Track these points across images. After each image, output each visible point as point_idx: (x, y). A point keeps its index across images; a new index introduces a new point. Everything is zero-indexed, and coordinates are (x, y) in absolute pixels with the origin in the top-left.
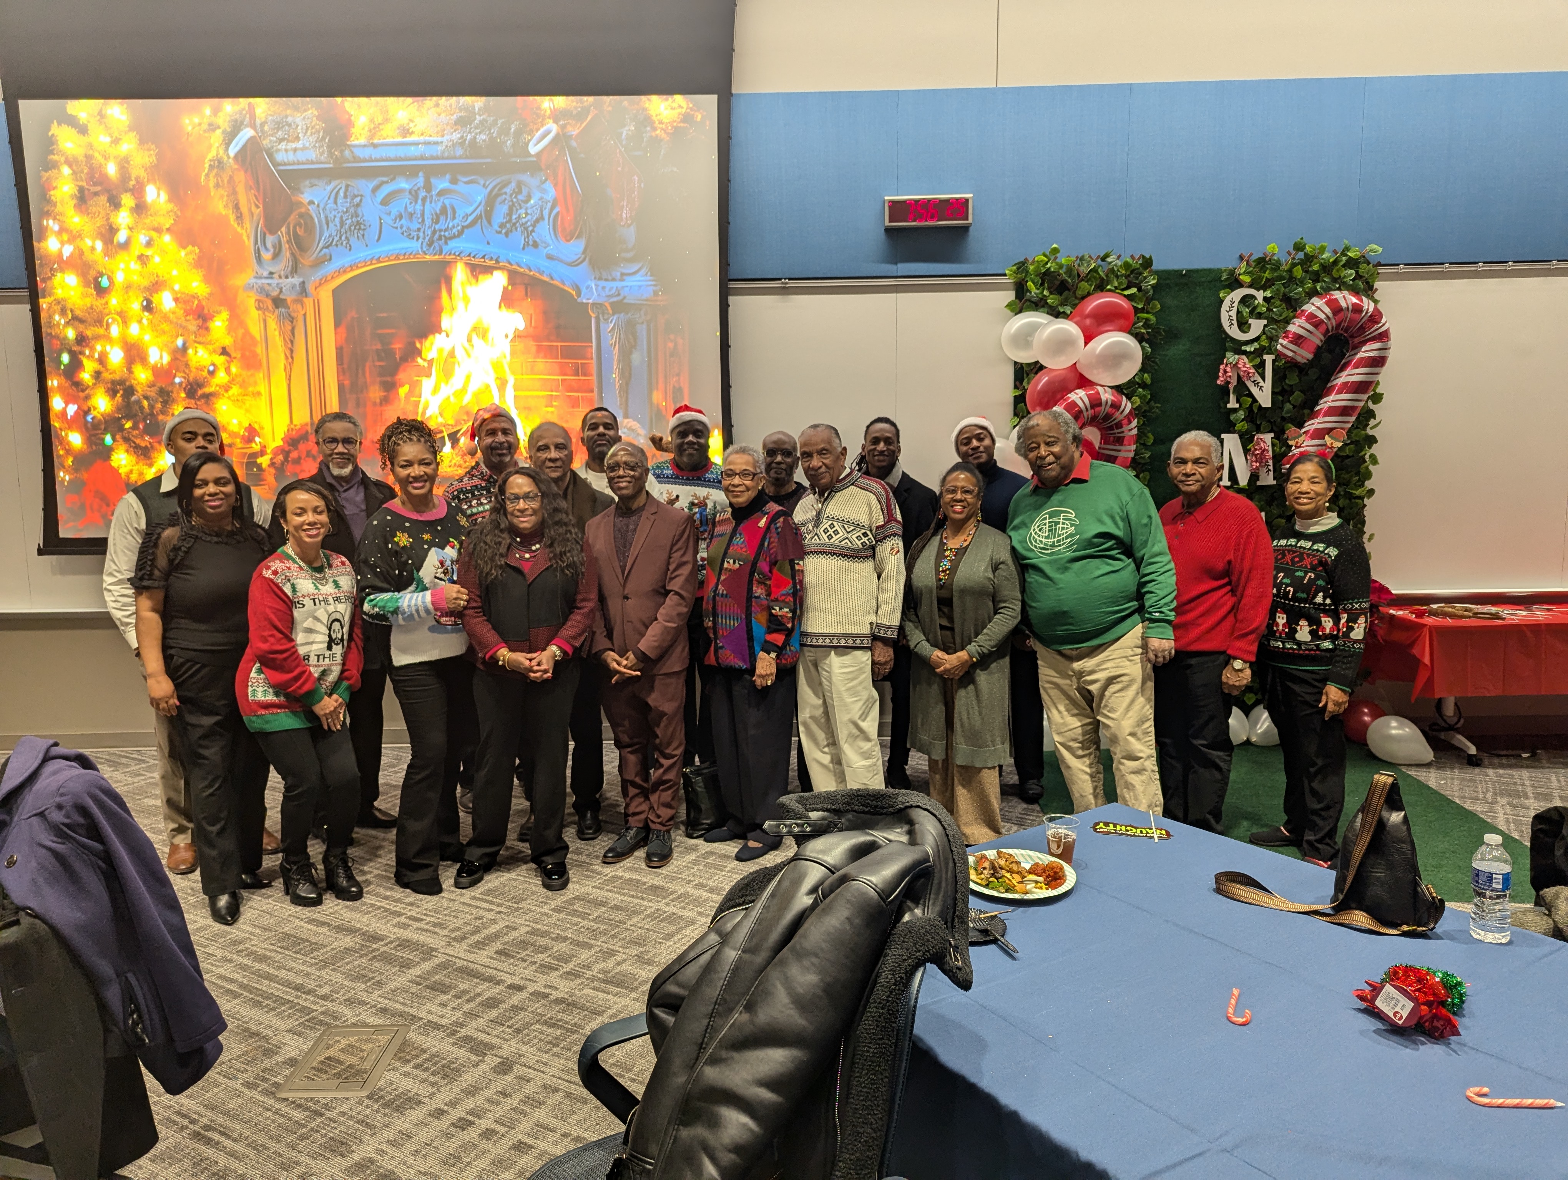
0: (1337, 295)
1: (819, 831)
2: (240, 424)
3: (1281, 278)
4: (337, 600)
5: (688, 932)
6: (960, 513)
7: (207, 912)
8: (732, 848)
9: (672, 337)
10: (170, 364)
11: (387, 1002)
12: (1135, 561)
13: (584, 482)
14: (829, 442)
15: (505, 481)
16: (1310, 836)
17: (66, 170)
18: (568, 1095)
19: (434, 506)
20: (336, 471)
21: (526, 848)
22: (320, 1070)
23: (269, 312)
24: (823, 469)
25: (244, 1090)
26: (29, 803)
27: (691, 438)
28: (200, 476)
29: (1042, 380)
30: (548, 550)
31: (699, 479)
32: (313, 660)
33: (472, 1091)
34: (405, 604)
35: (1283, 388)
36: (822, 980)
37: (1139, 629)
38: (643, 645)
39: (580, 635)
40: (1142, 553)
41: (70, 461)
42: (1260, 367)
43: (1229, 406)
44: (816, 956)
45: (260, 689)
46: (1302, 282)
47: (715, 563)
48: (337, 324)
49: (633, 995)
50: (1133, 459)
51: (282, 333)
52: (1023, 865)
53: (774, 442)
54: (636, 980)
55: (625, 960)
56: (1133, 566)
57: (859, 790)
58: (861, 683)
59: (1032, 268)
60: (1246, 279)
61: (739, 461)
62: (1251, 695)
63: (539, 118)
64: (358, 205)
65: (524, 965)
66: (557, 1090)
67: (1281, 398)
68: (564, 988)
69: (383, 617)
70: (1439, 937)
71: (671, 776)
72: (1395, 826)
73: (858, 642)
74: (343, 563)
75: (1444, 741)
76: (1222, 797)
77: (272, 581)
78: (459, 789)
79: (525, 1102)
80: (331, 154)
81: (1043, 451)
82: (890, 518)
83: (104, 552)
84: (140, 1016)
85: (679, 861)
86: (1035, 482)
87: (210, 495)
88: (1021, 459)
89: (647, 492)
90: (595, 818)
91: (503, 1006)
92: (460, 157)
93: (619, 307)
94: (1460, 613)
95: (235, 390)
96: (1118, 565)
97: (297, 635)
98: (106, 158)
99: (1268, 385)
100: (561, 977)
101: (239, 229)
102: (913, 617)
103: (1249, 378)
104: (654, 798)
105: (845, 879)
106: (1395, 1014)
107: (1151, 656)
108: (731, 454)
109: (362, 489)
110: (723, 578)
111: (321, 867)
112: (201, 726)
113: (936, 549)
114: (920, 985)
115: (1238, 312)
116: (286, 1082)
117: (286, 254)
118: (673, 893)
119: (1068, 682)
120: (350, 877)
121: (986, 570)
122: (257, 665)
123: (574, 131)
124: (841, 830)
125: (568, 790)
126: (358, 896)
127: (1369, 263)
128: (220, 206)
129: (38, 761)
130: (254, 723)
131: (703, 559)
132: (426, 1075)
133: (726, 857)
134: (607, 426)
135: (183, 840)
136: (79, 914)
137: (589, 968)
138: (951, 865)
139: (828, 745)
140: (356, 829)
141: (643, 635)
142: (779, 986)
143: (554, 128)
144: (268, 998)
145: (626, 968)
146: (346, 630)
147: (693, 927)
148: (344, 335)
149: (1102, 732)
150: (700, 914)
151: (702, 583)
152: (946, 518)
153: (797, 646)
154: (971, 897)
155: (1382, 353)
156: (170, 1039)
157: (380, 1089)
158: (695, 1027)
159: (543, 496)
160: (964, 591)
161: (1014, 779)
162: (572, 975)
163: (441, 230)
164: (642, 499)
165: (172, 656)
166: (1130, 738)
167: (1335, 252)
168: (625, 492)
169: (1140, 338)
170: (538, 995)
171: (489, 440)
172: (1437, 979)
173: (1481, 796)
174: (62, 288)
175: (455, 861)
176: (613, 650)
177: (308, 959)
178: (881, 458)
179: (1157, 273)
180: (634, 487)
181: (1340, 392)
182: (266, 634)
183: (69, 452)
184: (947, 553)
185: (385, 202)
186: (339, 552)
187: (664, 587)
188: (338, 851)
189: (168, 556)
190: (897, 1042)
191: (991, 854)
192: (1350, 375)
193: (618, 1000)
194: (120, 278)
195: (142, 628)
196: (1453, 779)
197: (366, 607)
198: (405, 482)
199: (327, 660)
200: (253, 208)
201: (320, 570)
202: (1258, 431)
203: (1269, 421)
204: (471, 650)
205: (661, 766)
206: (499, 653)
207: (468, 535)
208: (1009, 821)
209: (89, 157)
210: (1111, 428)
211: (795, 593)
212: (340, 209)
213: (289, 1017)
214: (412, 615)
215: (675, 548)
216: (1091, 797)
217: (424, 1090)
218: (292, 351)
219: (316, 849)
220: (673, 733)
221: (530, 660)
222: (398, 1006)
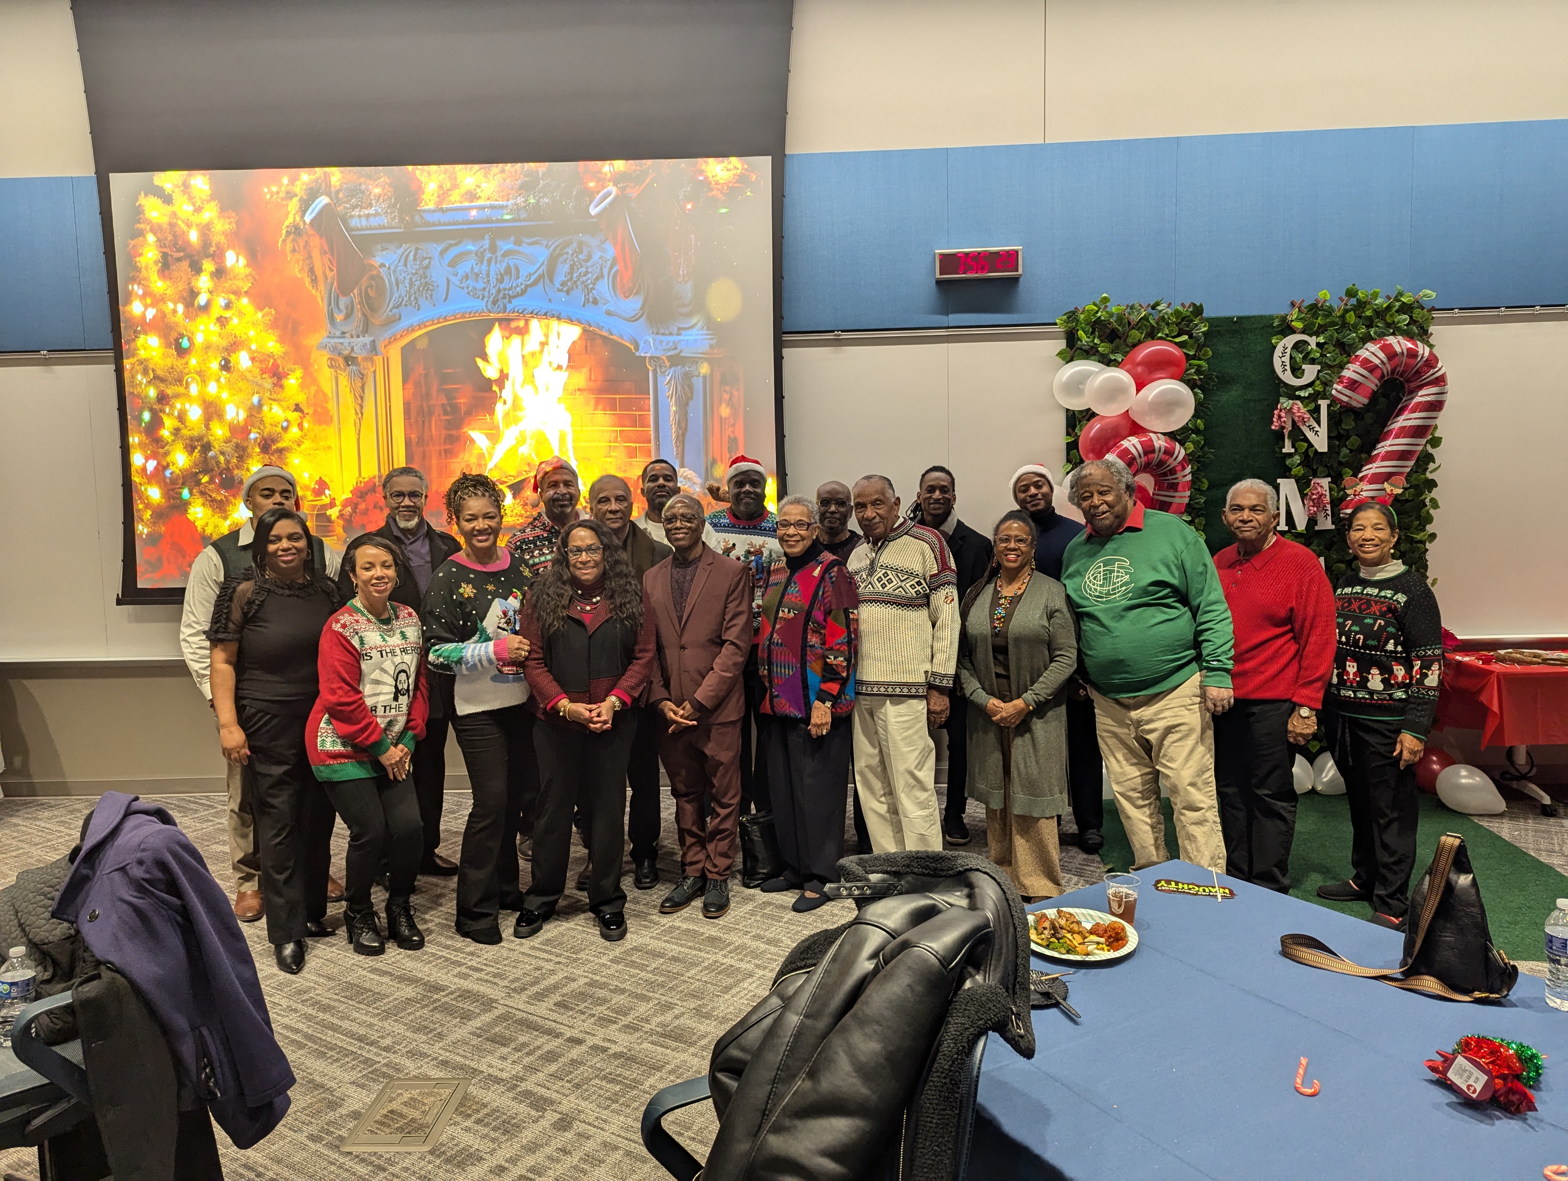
0: (1391, 340)
1: (880, 894)
2: (310, 477)
3: (1333, 324)
4: (404, 651)
5: (746, 985)
6: (1014, 562)
7: (273, 961)
8: (789, 898)
9: (727, 388)
10: (245, 420)
11: (448, 1054)
12: (1191, 609)
13: (644, 533)
14: (883, 493)
15: (568, 534)
16: (1380, 891)
17: (151, 238)
18: (628, 1154)
19: (498, 558)
20: (402, 524)
21: (584, 897)
22: (382, 1124)
23: (341, 369)
24: (877, 519)
25: (308, 1142)
26: (111, 858)
27: (748, 487)
28: (273, 532)
29: (1094, 428)
30: (608, 602)
31: (755, 528)
32: (380, 711)
33: (532, 1148)
34: (469, 654)
35: (1339, 433)
36: (884, 1048)
37: (1197, 678)
38: (699, 695)
39: (638, 685)
40: (1198, 601)
41: (148, 514)
42: (1315, 412)
43: (1284, 451)
44: (878, 1023)
45: (329, 740)
46: (1355, 328)
47: (770, 612)
48: (405, 381)
49: (692, 1050)
50: (1189, 505)
51: (353, 390)
52: (1084, 924)
53: (829, 492)
54: (694, 1034)
55: (683, 1013)
56: (1189, 614)
57: (918, 852)
58: (916, 732)
59: (1082, 316)
60: (1299, 325)
61: (793, 511)
62: (1316, 743)
63: (602, 181)
64: (427, 267)
65: (583, 1017)
66: (616, 1148)
67: (1337, 443)
68: (623, 1042)
69: (448, 667)
70: (1513, 1005)
71: (727, 825)
72: (1464, 889)
73: (914, 690)
74: (410, 615)
75: (1517, 790)
76: (1288, 851)
77: (341, 634)
78: (518, 837)
79: (586, 1161)
80: (401, 220)
81: (1096, 500)
82: (944, 566)
83: (181, 602)
84: (212, 1070)
85: (736, 912)
86: (1087, 531)
87: (283, 550)
88: (1074, 507)
89: (704, 543)
90: (652, 866)
91: (562, 1060)
92: (524, 220)
93: (676, 360)
94: (1530, 659)
95: (306, 445)
96: (1173, 613)
97: (364, 685)
98: (189, 225)
99: (1323, 430)
100: (620, 1030)
101: (314, 292)
102: (969, 665)
103: (1304, 423)
104: (711, 847)
105: (906, 945)
106: (1469, 1087)
107: (1210, 705)
108: (786, 504)
109: (427, 542)
110: (778, 626)
111: (383, 915)
112: (271, 776)
113: (990, 596)
114: (982, 1055)
115: (1291, 358)
116: (350, 1135)
117: (358, 314)
118: (730, 944)
119: (1126, 731)
120: (412, 926)
121: (1041, 618)
122: (327, 716)
123: (633, 192)
124: (901, 893)
125: (626, 837)
126: (420, 945)
127: (1423, 308)
128: (296, 270)
129: (120, 816)
130: (322, 772)
131: (759, 606)
132: (486, 1130)
133: (783, 907)
134: (667, 478)
135: (250, 888)
136: (156, 968)
137: (647, 1021)
138: (1011, 930)
139: (884, 795)
140: (419, 877)
141: (700, 685)
142: (842, 1054)
143: (614, 190)
144: (332, 1049)
145: (685, 1021)
146: (411, 680)
147: (750, 980)
148: (411, 391)
149: (1162, 782)
150: (757, 966)
151: (757, 630)
152: (999, 565)
153: (853, 695)
154: (1032, 958)
155: (1439, 398)
156: (241, 1094)
157: (442, 1144)
158: (759, 1093)
159: (604, 549)
160: (1019, 640)
161: (1073, 828)
162: (631, 1028)
163: (505, 289)
164: (699, 549)
165: (244, 706)
166: (1189, 788)
167: (1389, 298)
168: (681, 543)
169: (1191, 385)
170: (597, 1049)
171: (551, 492)
172: (1511, 1052)
173: (1557, 848)
174: (145, 349)
175: (515, 910)
176: (670, 700)
177: (370, 1009)
178: (937, 506)
179: (1208, 320)
180: (691, 538)
181: (1397, 436)
182: (334, 686)
183: (148, 506)
184: (1002, 601)
185: (452, 264)
186: (406, 603)
187: (720, 637)
188: (400, 900)
189: (242, 609)
190: (959, 1115)
191: (1051, 913)
192: (1405, 420)
193: (677, 1055)
194: (199, 340)
195: (217, 680)
196: (1527, 830)
197: (431, 657)
198: (469, 535)
199: (393, 711)
200: (328, 271)
201: (387, 622)
202: (1315, 475)
203: (1326, 466)
204: (531, 699)
205: (718, 815)
206: (560, 703)
207: (531, 586)
208: (1069, 871)
209: (172, 225)
210: (1165, 474)
211: (849, 642)
212: (410, 271)
213: (353, 1068)
214: (475, 665)
215: (731, 599)
216: (1152, 848)
217: (484, 1146)
218: (361, 407)
219: (379, 897)
220: (730, 781)
221: (590, 711)
222: (459, 1059)
